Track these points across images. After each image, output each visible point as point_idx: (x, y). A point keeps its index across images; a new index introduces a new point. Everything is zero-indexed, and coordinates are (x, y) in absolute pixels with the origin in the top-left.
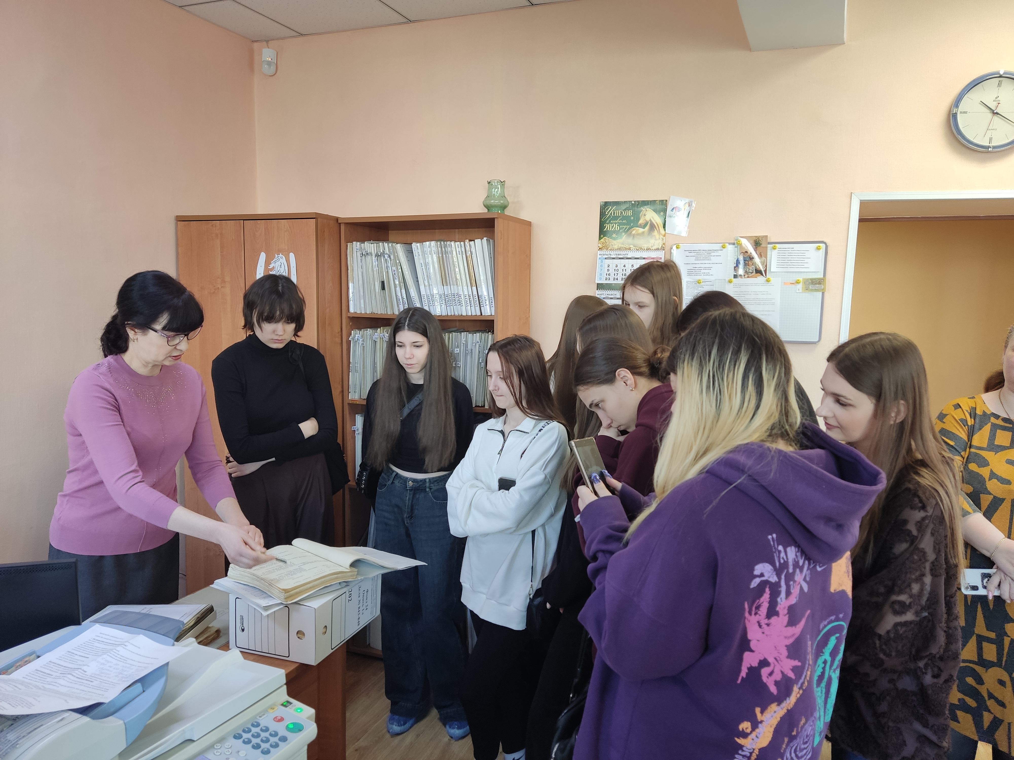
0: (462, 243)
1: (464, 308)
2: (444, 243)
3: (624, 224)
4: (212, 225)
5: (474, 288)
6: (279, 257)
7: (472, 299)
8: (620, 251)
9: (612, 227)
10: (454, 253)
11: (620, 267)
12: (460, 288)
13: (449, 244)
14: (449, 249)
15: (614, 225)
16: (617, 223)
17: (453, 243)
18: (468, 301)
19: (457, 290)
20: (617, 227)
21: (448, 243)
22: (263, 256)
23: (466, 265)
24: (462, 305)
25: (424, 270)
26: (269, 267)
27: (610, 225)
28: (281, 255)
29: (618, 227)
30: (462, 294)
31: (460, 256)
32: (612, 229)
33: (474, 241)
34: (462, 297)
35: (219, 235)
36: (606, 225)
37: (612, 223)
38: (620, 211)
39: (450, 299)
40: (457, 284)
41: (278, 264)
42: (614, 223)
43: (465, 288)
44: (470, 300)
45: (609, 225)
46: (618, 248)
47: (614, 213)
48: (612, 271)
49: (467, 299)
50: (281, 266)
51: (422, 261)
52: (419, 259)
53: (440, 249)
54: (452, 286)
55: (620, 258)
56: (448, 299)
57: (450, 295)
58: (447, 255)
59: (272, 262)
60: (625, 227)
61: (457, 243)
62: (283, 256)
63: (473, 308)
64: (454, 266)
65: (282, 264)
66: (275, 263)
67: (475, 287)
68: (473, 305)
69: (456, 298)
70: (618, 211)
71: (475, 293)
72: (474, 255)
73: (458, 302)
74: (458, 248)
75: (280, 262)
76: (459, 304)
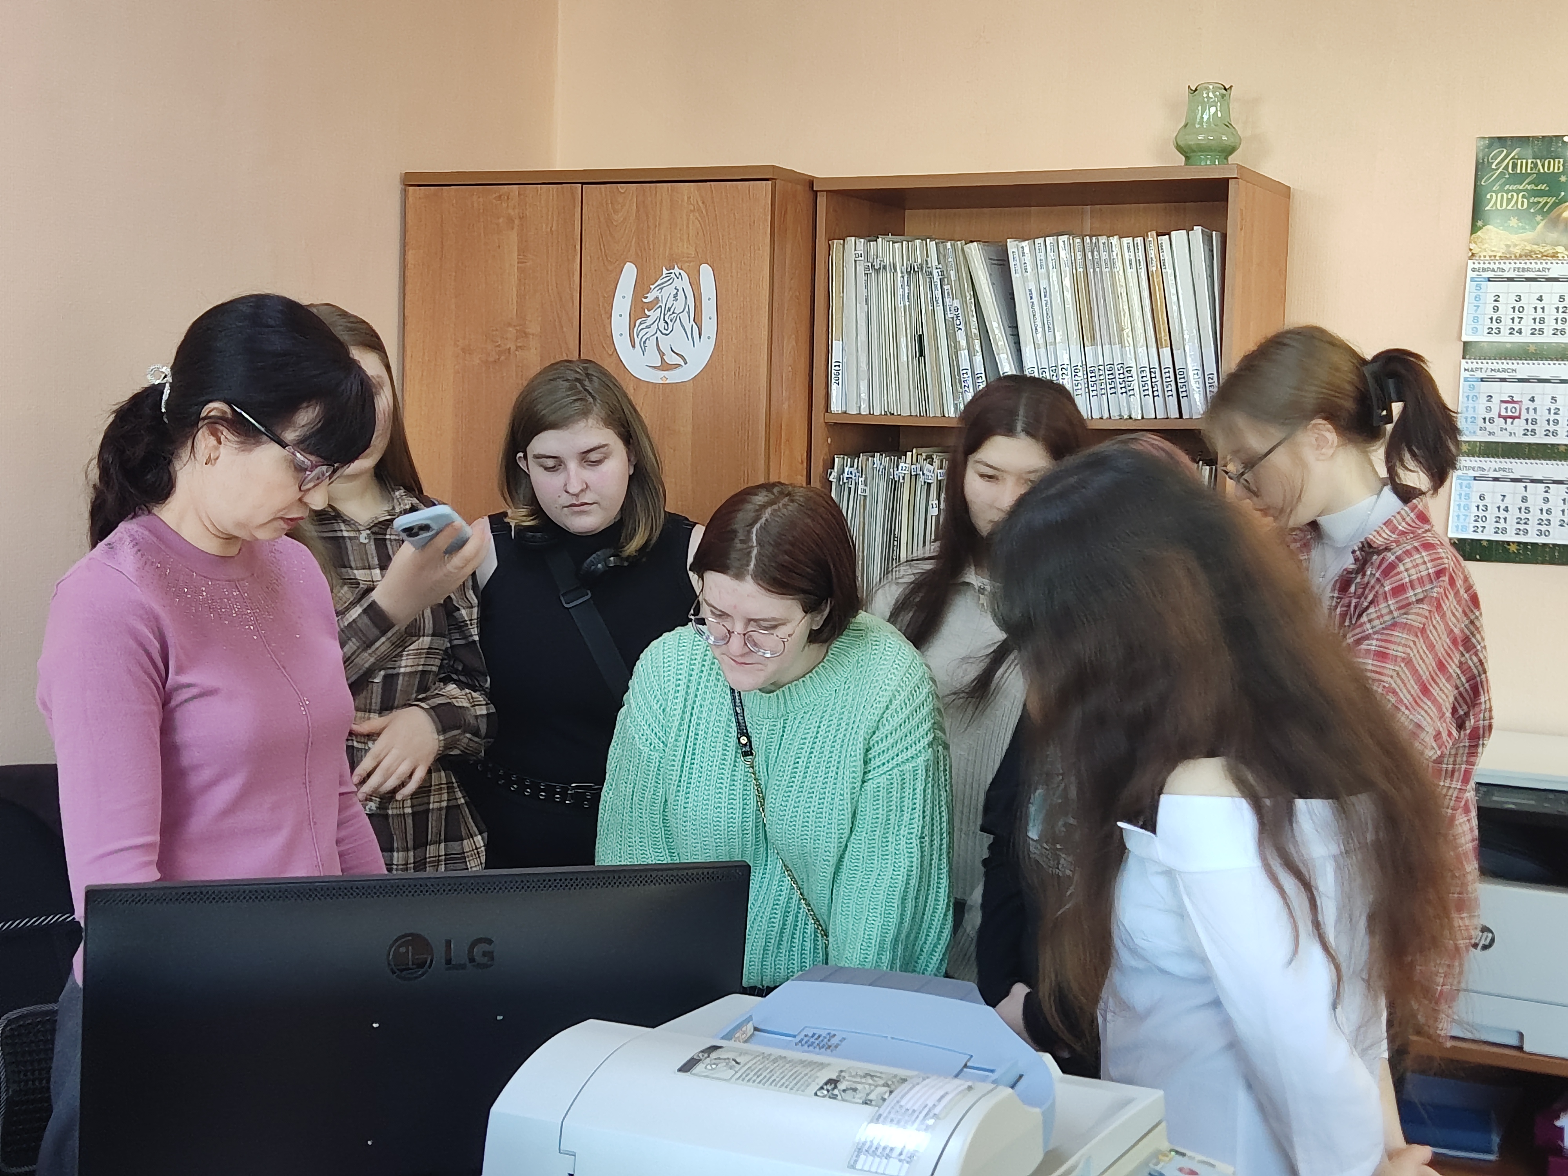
0: (1139, 240)
1: (1135, 401)
2: (1091, 240)
3: (1541, 194)
4: (500, 196)
5: (1166, 352)
6: (673, 275)
7: (1158, 378)
8: (1528, 262)
9: (1509, 201)
10: (1119, 264)
11: (1529, 301)
12: (1129, 349)
13: (1104, 244)
14: (1104, 255)
15: (1512, 196)
16: (1521, 191)
17: (1115, 240)
18: (1149, 382)
19: (1122, 356)
20: (1523, 202)
21: (1103, 240)
22: (630, 272)
23: (1146, 294)
24: (1131, 393)
25: (1036, 307)
26: (644, 300)
27: (1502, 196)
28: (677, 270)
29: (1525, 201)
30: (1133, 365)
31: (1131, 273)
32: (1507, 205)
33: (1169, 234)
34: (1134, 372)
35: (517, 222)
36: (1491, 196)
37: (1508, 191)
38: (1530, 161)
39: (1102, 377)
40: (1121, 342)
41: (669, 290)
42: (1513, 191)
43: (1142, 350)
44: (1154, 380)
45: (1499, 195)
46: (1523, 253)
47: (1515, 166)
48: (1505, 312)
49: (1145, 379)
50: (676, 295)
51: (1032, 286)
52: (1025, 280)
53: (1079, 255)
54: (1107, 347)
55: (1528, 280)
56: (1094, 379)
57: (1101, 367)
58: (1098, 270)
59: (652, 287)
60: (1543, 200)
61: (1125, 241)
62: (681, 271)
63: (1159, 401)
64: (1116, 297)
65: (681, 292)
66: (661, 289)
67: (1169, 348)
68: (1160, 393)
69: (1117, 376)
70: (1524, 161)
71: (1167, 362)
72: (1169, 270)
73: (1123, 385)
74: (1129, 251)
75: (673, 286)
76: (1124, 390)
